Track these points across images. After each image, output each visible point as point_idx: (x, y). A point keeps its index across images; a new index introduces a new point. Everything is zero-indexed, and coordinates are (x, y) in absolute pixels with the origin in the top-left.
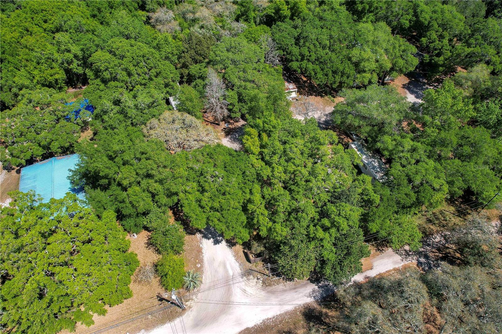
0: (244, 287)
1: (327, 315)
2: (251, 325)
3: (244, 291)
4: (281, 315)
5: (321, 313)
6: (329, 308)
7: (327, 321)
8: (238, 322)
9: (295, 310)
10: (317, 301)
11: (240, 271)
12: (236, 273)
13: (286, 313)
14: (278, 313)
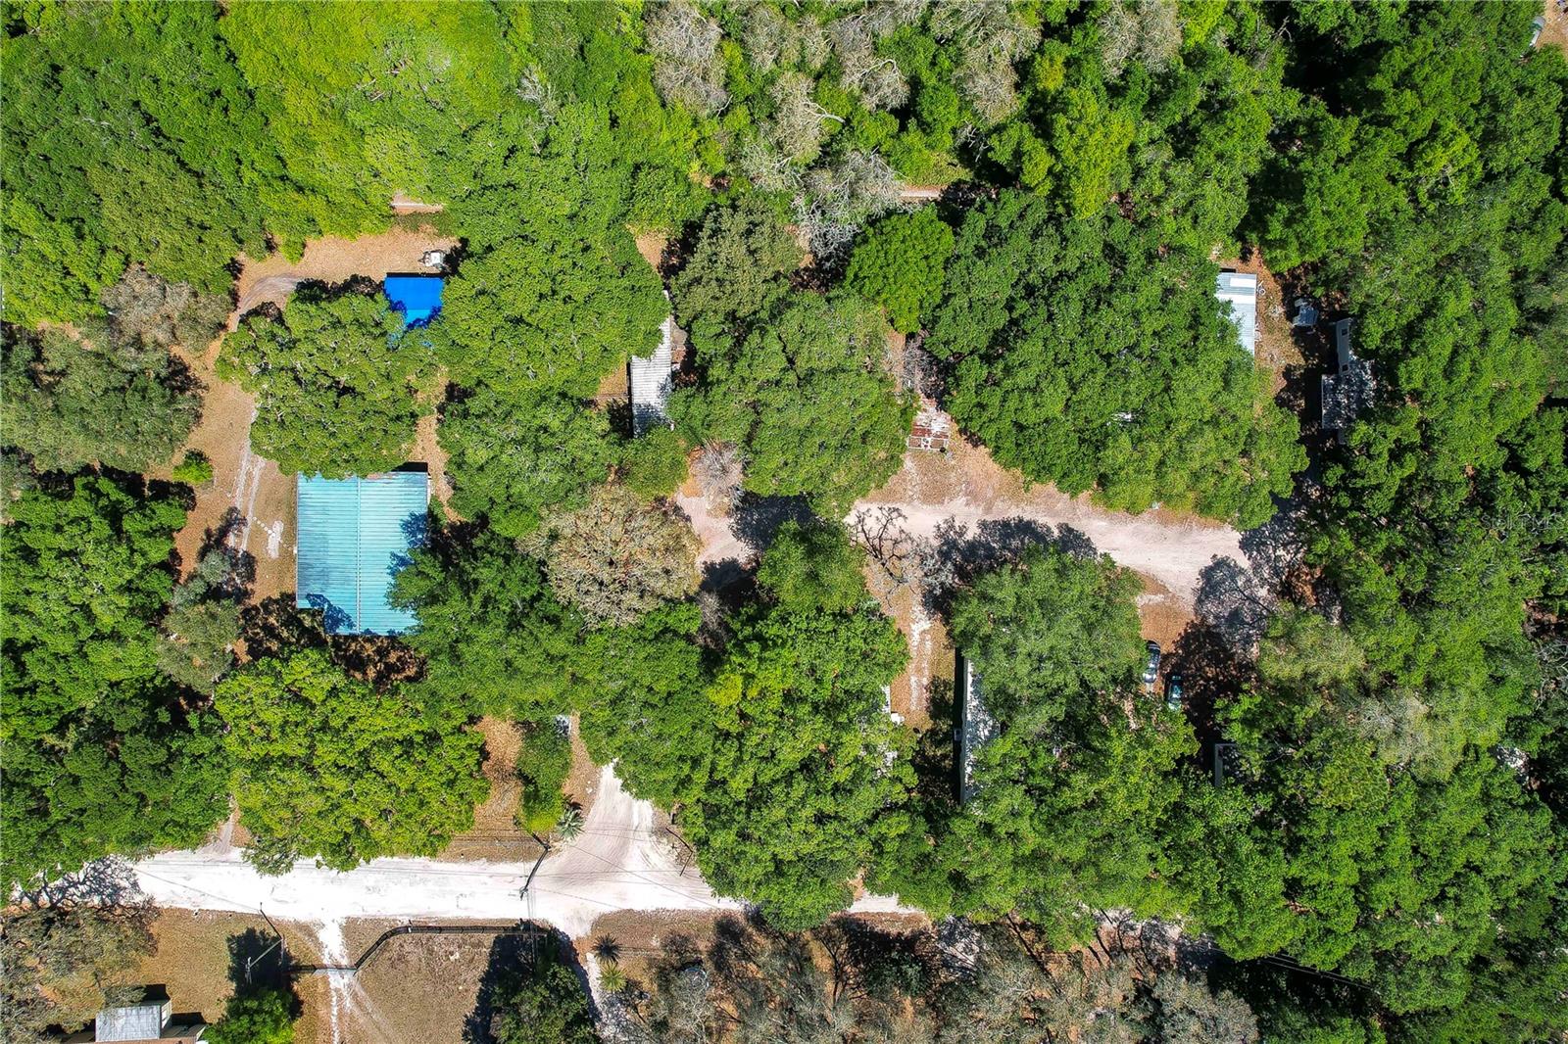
0: (648, 852)
1: (750, 938)
2: (637, 907)
3: (646, 857)
4: (685, 912)
5: (743, 931)
6: (759, 930)
7: (746, 945)
8: (622, 897)
9: (709, 913)
10: (746, 914)
11: (650, 825)
12: (643, 825)
13: (693, 912)
14: (683, 907)
